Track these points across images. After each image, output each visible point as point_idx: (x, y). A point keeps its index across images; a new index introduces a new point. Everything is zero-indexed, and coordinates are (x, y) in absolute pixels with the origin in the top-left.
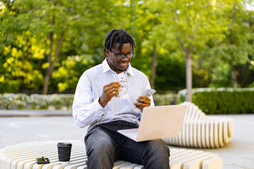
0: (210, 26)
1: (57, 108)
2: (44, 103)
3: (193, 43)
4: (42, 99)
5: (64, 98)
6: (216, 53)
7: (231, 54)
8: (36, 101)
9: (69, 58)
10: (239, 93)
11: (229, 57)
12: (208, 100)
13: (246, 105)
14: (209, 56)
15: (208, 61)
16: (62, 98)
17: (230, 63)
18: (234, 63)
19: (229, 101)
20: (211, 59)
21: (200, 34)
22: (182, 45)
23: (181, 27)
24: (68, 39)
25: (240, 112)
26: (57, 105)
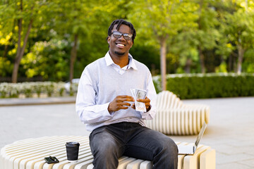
0: (182, 14)
1: (28, 97)
2: (13, 92)
3: (167, 31)
4: (12, 88)
5: (35, 87)
6: (185, 38)
7: (199, 39)
8: (6, 90)
9: (37, 44)
10: (209, 79)
11: (197, 42)
12: (179, 85)
13: (215, 90)
14: (178, 41)
15: (177, 47)
16: (32, 86)
17: (198, 48)
18: (202, 48)
19: (199, 86)
20: (180, 44)
21: (173, 22)
22: (156, 33)
23: (155, 16)
24: (35, 25)
25: (209, 97)
26: (28, 93)
